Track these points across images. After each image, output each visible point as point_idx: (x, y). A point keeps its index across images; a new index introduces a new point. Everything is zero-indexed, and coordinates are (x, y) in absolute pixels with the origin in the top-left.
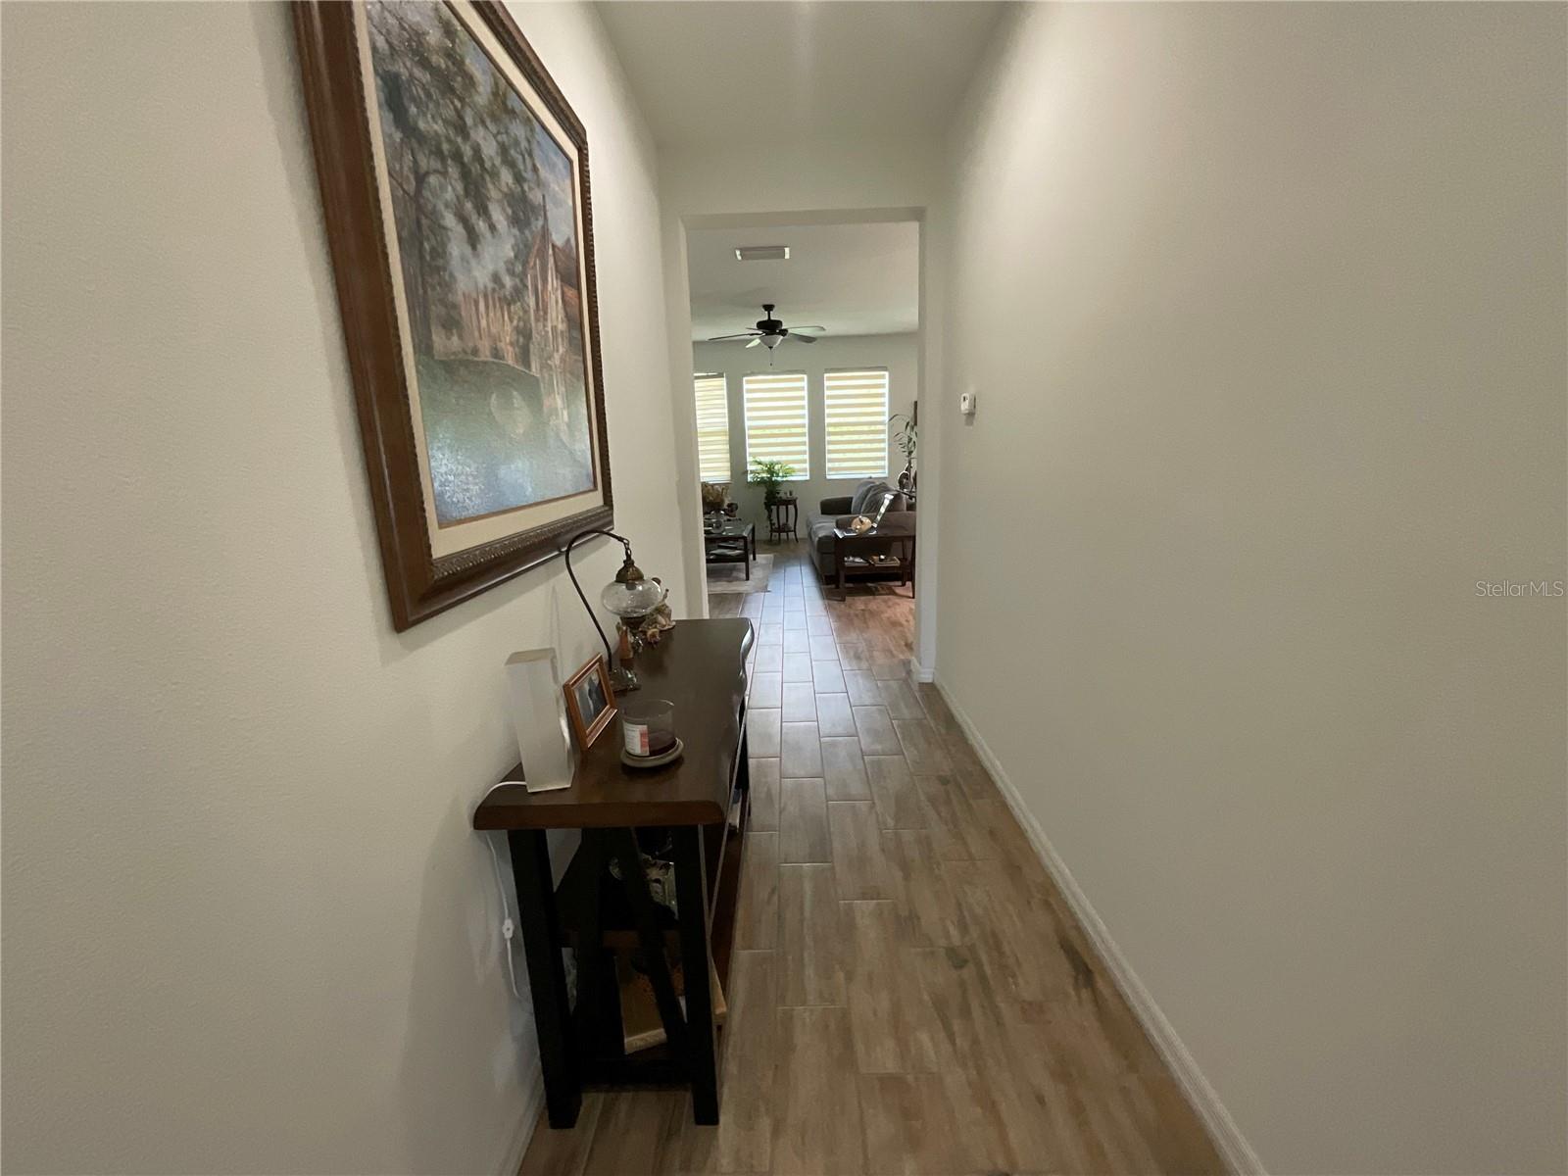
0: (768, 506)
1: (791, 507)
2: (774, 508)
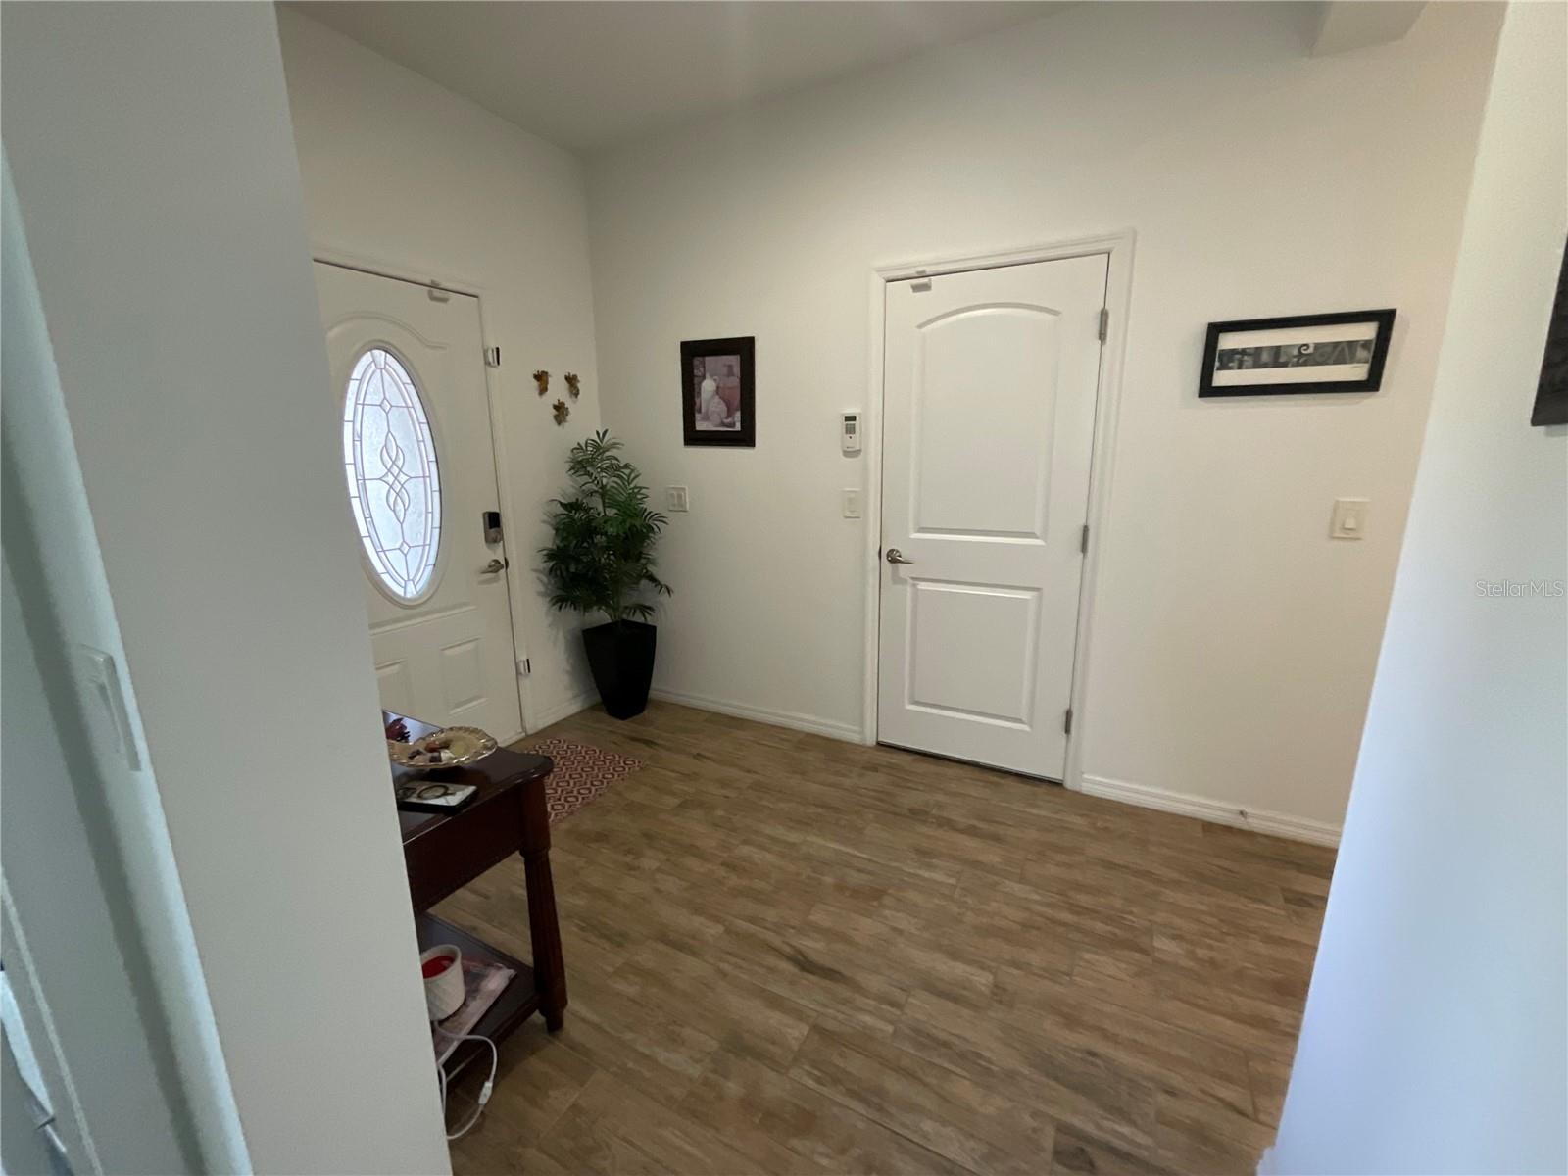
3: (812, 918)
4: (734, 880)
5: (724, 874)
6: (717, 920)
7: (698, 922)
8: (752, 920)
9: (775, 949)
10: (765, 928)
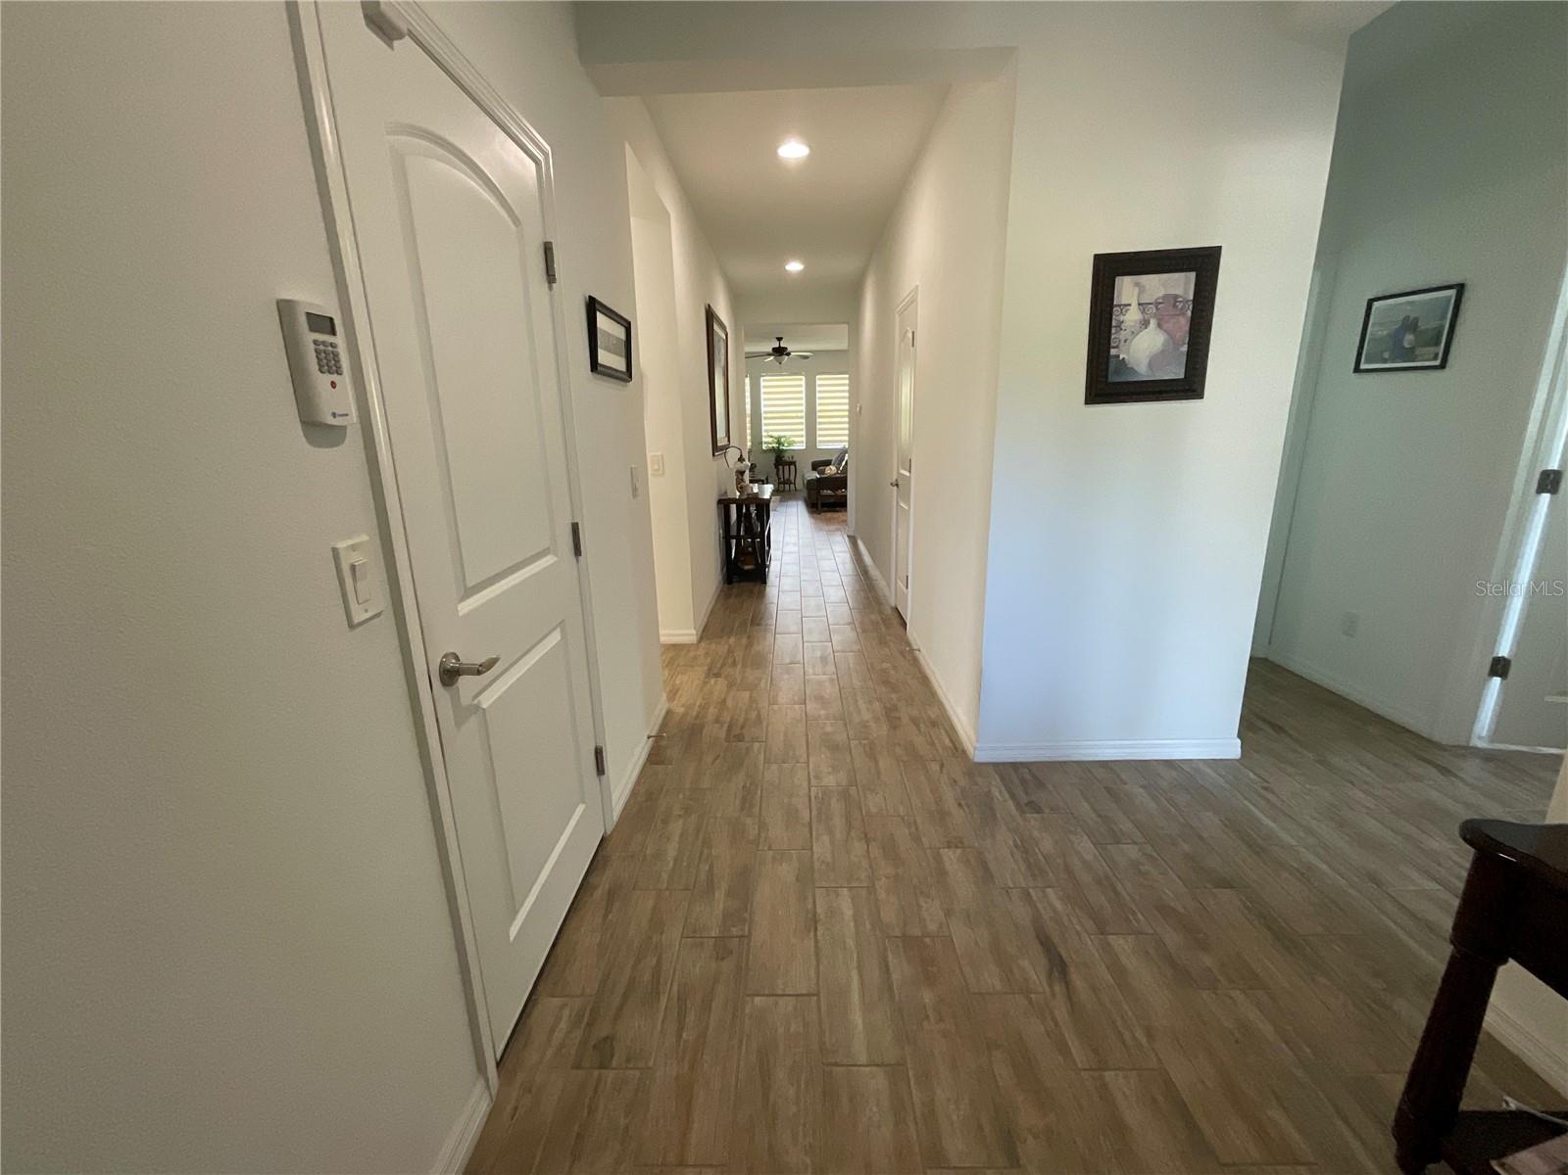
0: (777, 465)
1: (792, 467)
2: (781, 467)
3: (998, 986)
4: (1028, 1117)
5: (1030, 1140)
6: (1104, 1090)
7: (1134, 1115)
8: (1063, 1049)
9: (1070, 998)
10: (1056, 1024)
